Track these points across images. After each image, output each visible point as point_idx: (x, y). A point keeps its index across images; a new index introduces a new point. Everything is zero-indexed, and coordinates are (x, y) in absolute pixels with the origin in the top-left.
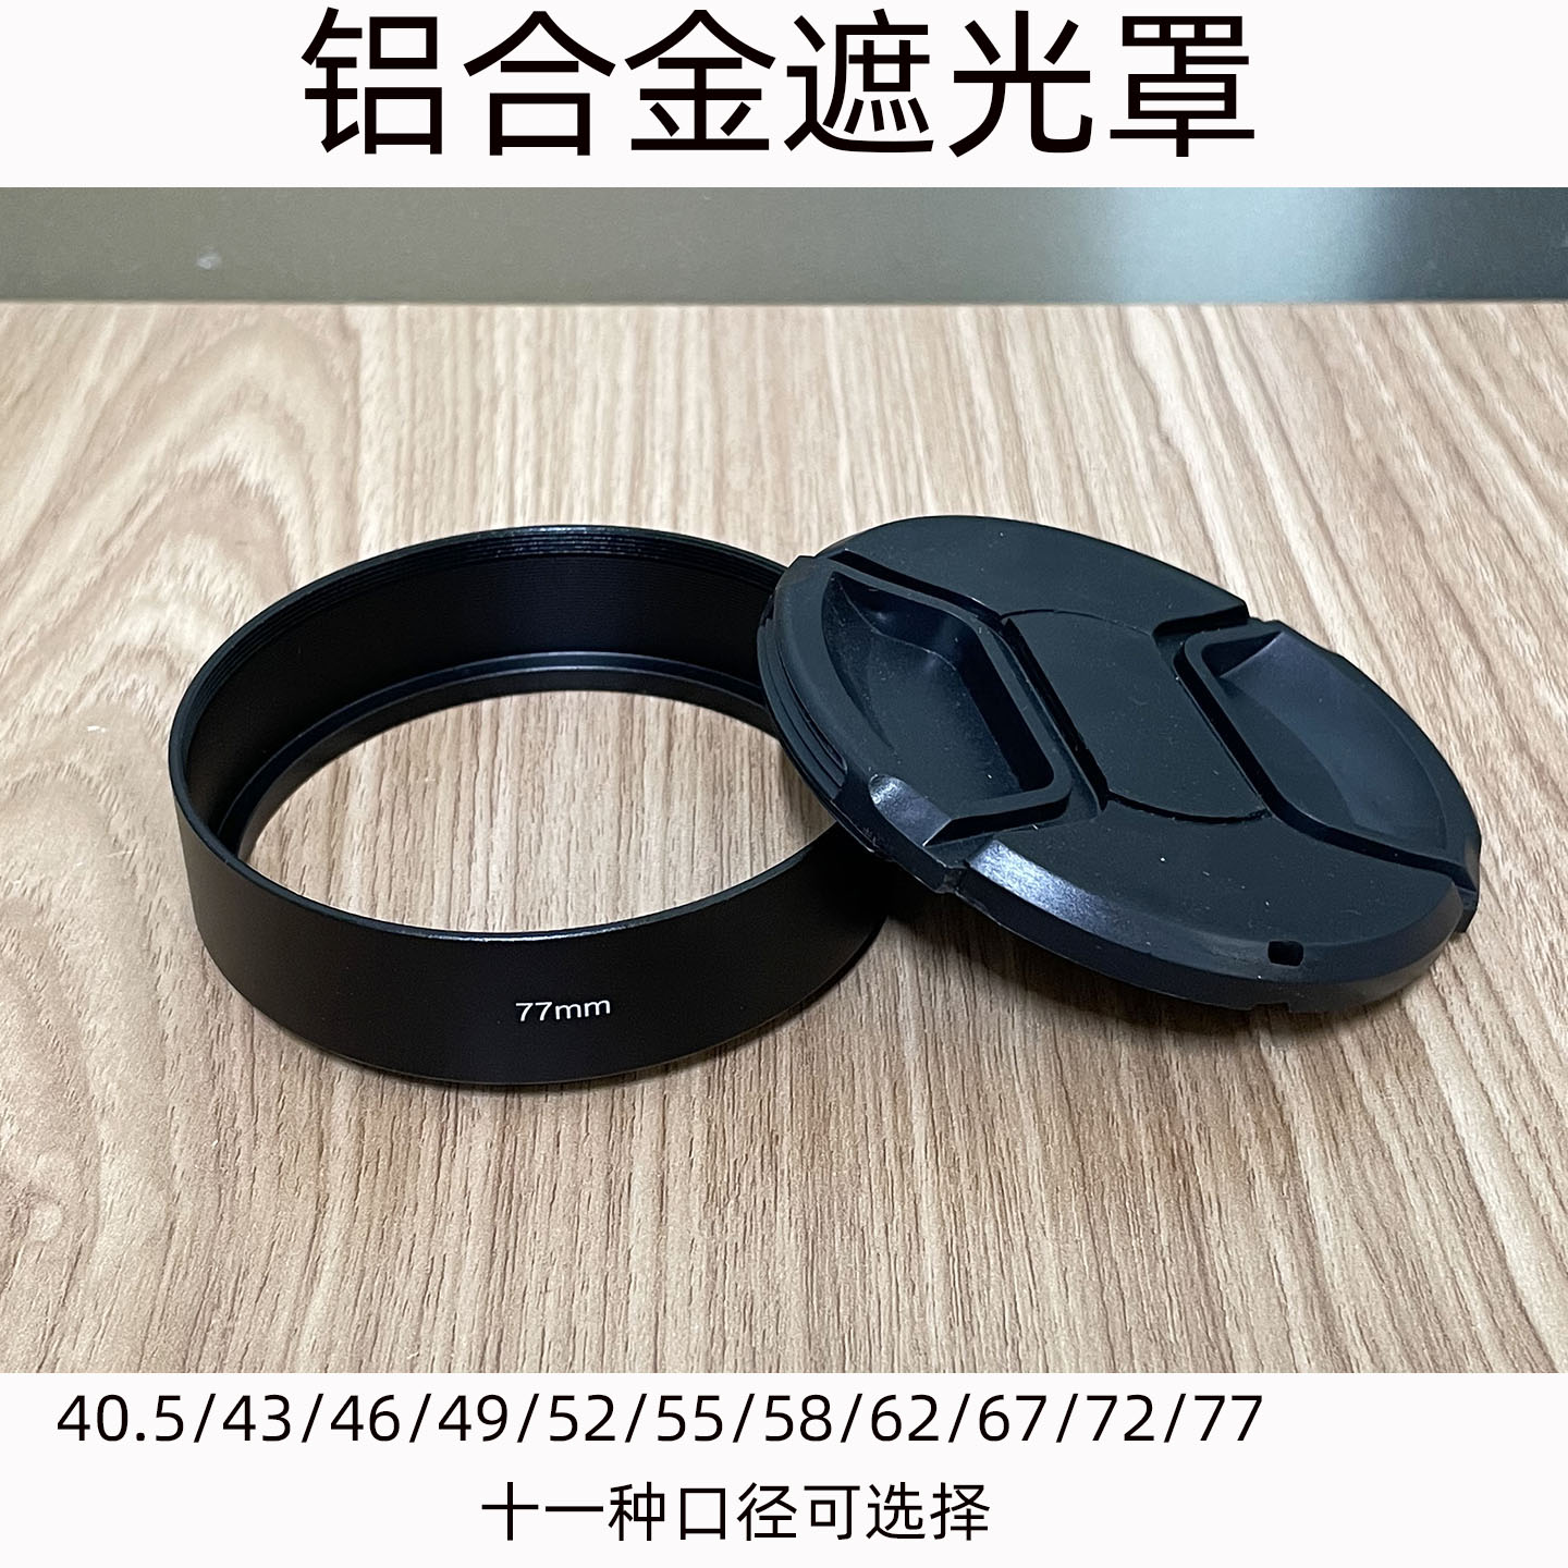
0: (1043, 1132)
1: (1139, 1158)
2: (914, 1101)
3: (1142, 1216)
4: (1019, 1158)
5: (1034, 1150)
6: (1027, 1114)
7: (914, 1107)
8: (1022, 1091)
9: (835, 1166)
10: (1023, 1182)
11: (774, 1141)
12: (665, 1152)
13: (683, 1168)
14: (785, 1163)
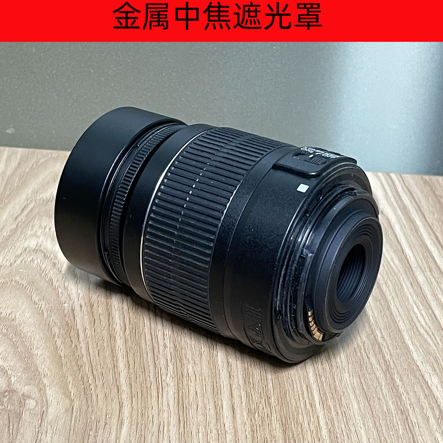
0: (358, 402)
1: (391, 411)
2: (314, 391)
3: (393, 426)
4: (351, 408)
5: (356, 406)
6: (352, 397)
7: (314, 393)
8: (350, 391)
9: (290, 406)
10: (353, 415)
11: (269, 398)
12: (233, 399)
13: (239, 404)
14: (273, 404)
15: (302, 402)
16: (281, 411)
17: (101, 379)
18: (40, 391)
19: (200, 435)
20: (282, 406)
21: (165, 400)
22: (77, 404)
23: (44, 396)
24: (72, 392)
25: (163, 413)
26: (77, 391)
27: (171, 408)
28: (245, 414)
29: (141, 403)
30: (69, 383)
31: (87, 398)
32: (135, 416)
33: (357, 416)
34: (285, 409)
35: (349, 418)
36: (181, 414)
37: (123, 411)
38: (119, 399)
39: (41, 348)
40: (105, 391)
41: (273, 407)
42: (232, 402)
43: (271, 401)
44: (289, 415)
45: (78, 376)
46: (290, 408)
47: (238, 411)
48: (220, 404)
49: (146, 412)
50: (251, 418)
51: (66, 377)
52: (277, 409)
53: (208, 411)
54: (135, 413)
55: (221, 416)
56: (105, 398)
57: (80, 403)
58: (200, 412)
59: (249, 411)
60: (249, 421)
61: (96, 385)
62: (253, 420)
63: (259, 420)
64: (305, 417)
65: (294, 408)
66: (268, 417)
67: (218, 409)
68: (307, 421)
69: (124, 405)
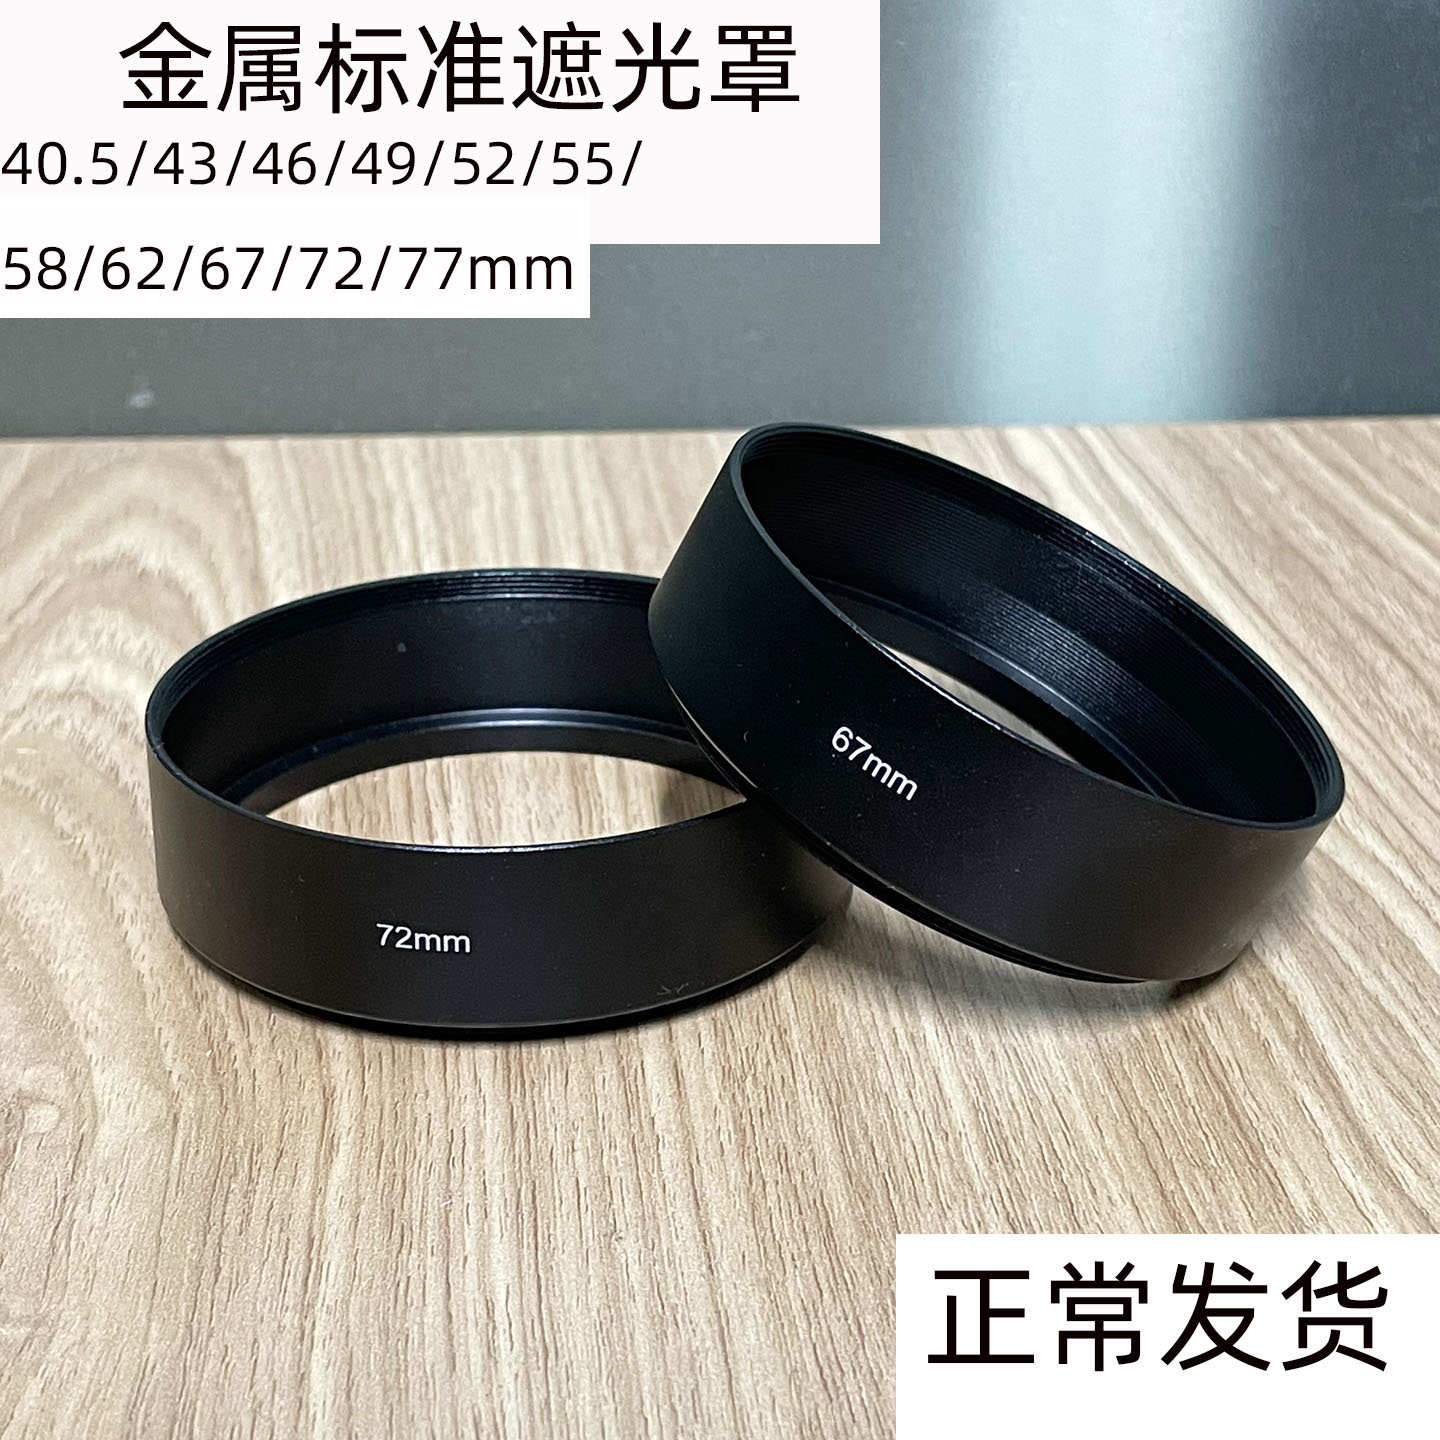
9: (848, 1049)
10: (1040, 1055)
11: (783, 1032)
12: (674, 1044)
13: (695, 1056)
14: (797, 1049)
15: (885, 1033)
16: (822, 1064)
17: (265, 1026)
18: (73, 1079)
19: (579, 1156)
20: (825, 1049)
21: (466, 1068)
22: (189, 1103)
23: (86, 1091)
24: (174, 1071)
25: (460, 1105)
26: (191, 1067)
27: (487, 1089)
28: (714, 1083)
29: (393, 1084)
30: (166, 1046)
31: (221, 1086)
32: (372, 1122)
33: (1052, 1058)
34: (833, 1059)
35: (1030, 1064)
36: (517, 1103)
37: (336, 1111)
38: (321, 1079)
39: (80, 957)
40: (280, 1058)
41: (796, 1055)
42: (671, 1055)
43: (792, 1041)
44: (849, 1072)
45: (195, 1024)
46: (849, 1055)
47: (691, 1076)
48: (636, 1063)
49: (408, 1107)
50: (734, 1095)
51: (156, 1031)
52: (811, 1063)
53: (599, 1088)
54: (372, 1114)
55: (640, 1095)
56: (278, 1080)
57: (199, 1102)
58: (576, 1089)
59: (727, 1074)
60: (727, 1102)
61: (250, 1046)
62: (739, 1098)
63: (759, 1095)
64: (897, 1076)
65: (861, 1053)
66: (783, 1086)
67: (632, 1078)
68: (903, 1084)
69: (337, 1093)
